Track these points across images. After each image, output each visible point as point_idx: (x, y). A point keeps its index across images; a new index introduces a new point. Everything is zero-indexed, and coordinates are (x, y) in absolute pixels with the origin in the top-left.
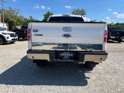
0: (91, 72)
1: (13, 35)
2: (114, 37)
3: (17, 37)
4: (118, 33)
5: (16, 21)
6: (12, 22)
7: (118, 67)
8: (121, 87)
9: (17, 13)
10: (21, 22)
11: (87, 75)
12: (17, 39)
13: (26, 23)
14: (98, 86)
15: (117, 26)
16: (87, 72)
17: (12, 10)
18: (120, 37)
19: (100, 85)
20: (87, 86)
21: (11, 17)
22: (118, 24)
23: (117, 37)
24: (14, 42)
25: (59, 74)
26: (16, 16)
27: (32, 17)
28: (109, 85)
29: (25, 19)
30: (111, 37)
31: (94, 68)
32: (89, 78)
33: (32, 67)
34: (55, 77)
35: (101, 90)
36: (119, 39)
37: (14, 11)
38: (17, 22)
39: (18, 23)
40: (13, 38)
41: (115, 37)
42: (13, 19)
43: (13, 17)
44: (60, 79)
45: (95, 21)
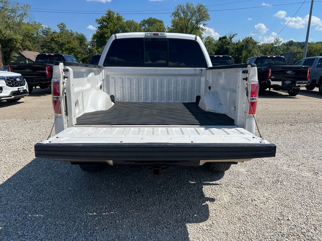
0: (218, 182)
1: (15, 80)
2: (280, 83)
3: (25, 87)
4: (289, 72)
5: (21, 38)
6: (10, 40)
7: (285, 168)
8: (289, 222)
9: (22, 15)
10: (34, 40)
11: (208, 190)
12: (25, 91)
13: (49, 42)
14: (235, 220)
15: (288, 49)
16: (208, 184)
17: (9, 8)
18: (294, 83)
19: (239, 219)
20: (209, 222)
21: (8, 27)
22: (291, 43)
23: (288, 82)
24: (19, 99)
25: (139, 191)
26: (19, 24)
27: (64, 27)
28: (260, 217)
29: (46, 32)
30: (273, 83)
31: (227, 173)
32: (212, 200)
33: (68, 174)
34: (127, 200)
35: (240, 233)
36: (292, 87)
37: (13, 11)
38: (23, 41)
39: (28, 43)
40: (15, 89)
41: (283, 83)
42: (12, 33)
43: (13, 28)
44: (141, 206)
45: (233, 37)
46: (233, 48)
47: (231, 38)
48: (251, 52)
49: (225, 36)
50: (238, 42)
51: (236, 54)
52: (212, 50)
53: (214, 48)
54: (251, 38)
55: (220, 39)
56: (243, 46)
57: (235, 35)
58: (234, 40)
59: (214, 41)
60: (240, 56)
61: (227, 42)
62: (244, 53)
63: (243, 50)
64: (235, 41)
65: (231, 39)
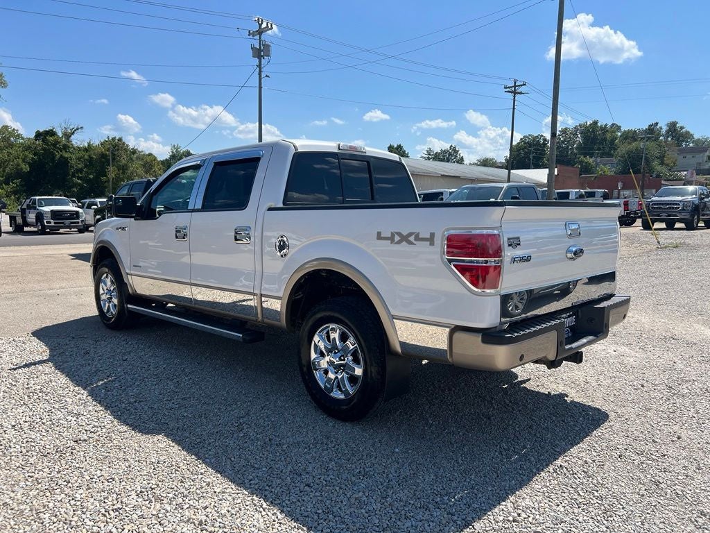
45: (73, 133)
46: (79, 159)
47: (68, 136)
48: (127, 169)
49: (52, 130)
50: (86, 145)
51: (89, 174)
52: (21, 160)
53: (26, 157)
54: (120, 140)
55: (38, 135)
56: (103, 156)
57: (77, 129)
58: (78, 140)
59: (23, 139)
60: (104, 179)
61: (61, 144)
62: (112, 172)
63: (109, 165)
64: (79, 143)
65: (68, 139)
